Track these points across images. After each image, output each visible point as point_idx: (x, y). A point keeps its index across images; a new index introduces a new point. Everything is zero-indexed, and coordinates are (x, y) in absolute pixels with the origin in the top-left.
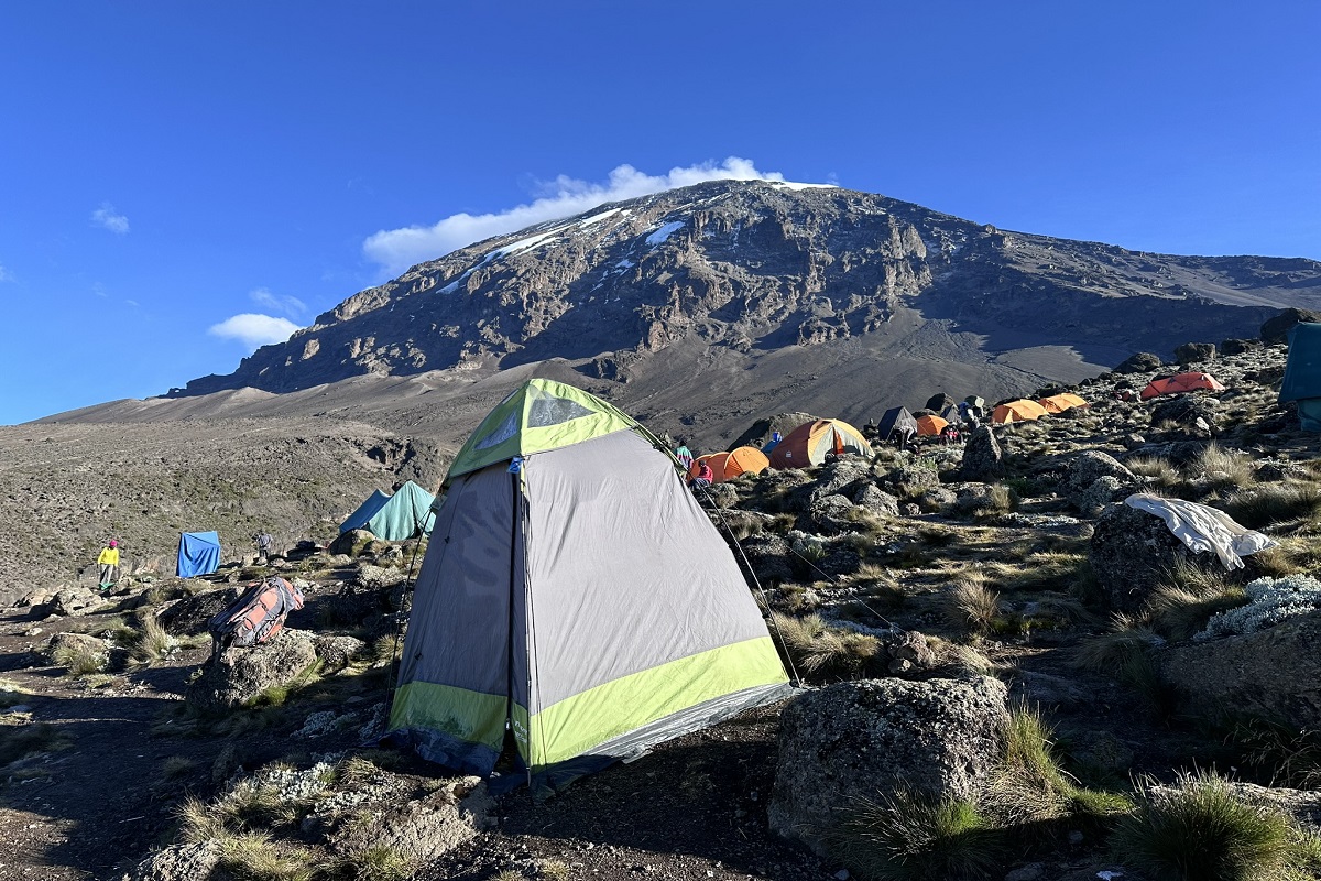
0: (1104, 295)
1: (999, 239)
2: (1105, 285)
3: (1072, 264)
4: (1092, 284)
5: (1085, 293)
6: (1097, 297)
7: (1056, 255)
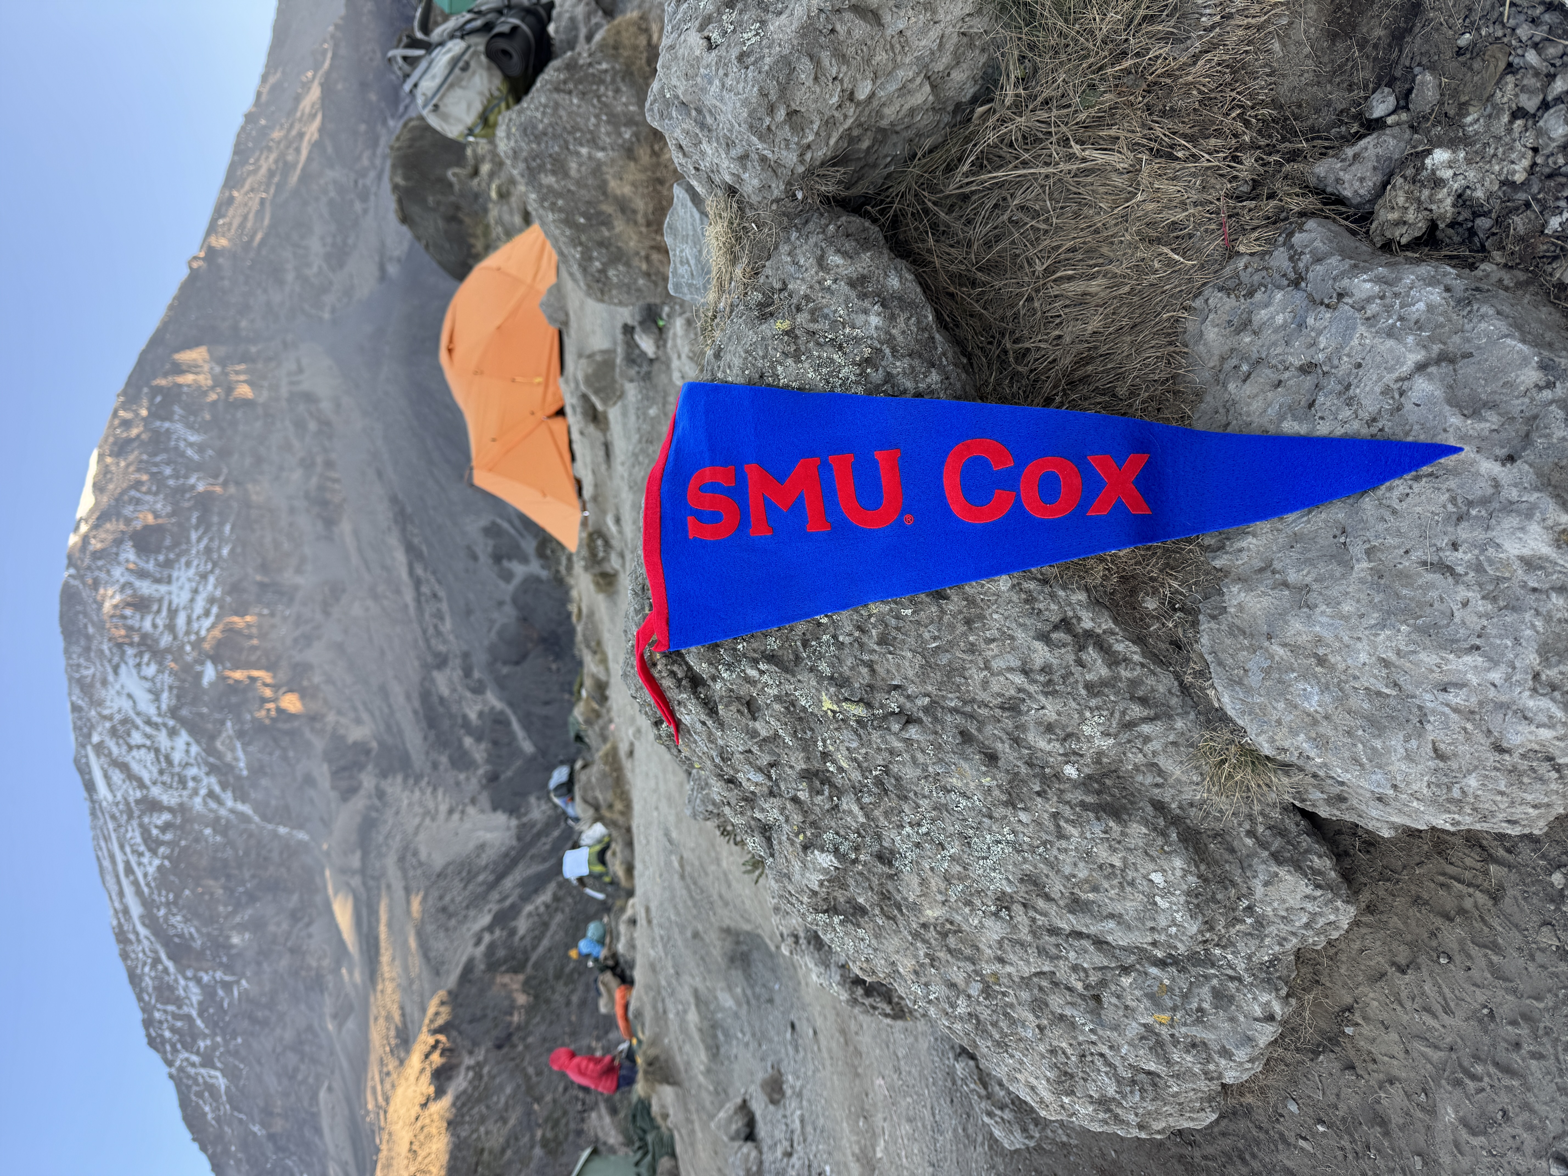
0: (316, 136)
1: (211, 253)
2: (301, 135)
3: (263, 171)
4: (298, 150)
5: (309, 159)
6: (317, 145)
7: (247, 187)
